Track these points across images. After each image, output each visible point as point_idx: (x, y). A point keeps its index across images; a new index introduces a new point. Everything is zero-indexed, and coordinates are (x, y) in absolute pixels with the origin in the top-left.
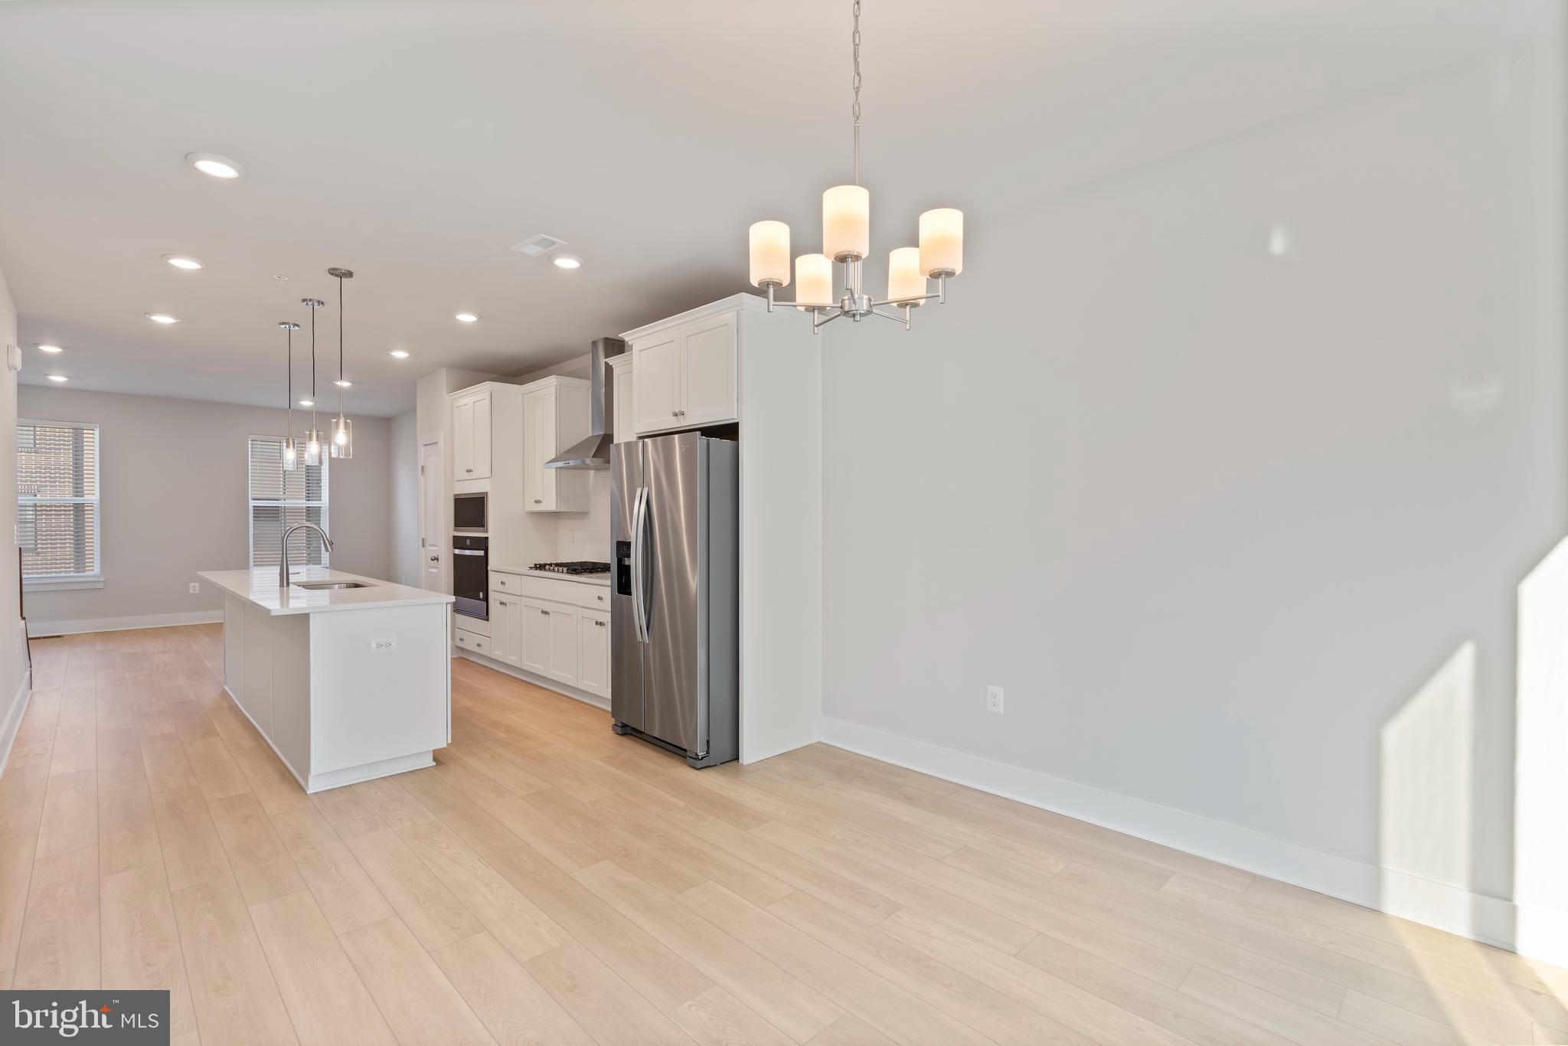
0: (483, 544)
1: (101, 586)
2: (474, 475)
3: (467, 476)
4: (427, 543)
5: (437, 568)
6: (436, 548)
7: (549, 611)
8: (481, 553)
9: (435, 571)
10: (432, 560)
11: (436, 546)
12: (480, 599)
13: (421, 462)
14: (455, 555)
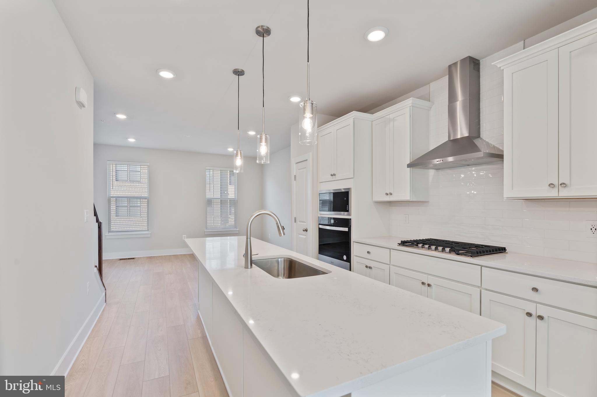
0: (346, 223)
1: (149, 236)
2: (337, 177)
3: (331, 178)
4: (297, 220)
5: (305, 235)
6: (305, 224)
7: (432, 284)
8: (346, 229)
9: (304, 237)
10: (304, 231)
11: (304, 222)
12: (343, 260)
13: (294, 173)
14: (319, 229)
